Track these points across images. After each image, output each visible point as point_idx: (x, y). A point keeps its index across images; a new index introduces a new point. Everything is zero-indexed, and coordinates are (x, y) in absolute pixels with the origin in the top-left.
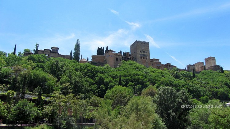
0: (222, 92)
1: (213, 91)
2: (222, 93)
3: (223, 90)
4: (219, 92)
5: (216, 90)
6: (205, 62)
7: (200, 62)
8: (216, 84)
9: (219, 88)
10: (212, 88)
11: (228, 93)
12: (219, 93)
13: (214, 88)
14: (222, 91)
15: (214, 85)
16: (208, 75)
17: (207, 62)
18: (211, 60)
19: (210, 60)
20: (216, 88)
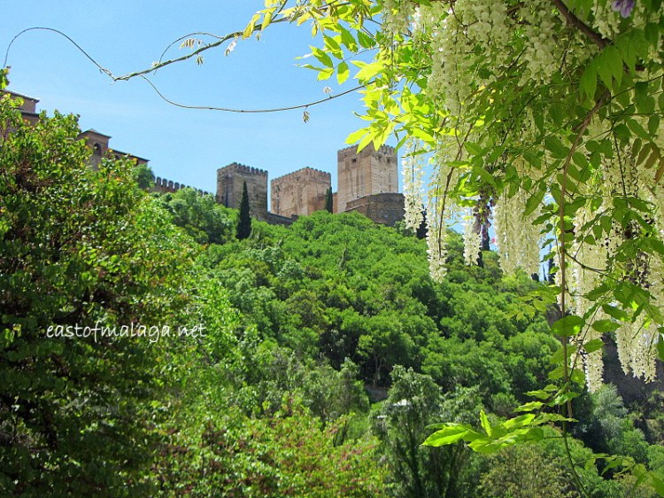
0: (388, 334)
1: (333, 326)
2: (384, 340)
3: (392, 324)
4: (365, 333)
5: (350, 317)
6: (340, 172)
7: (308, 170)
8: (364, 288)
9: (372, 311)
10: (335, 303)
11: (424, 343)
12: (365, 340)
13: (342, 307)
14: (386, 329)
15: (348, 292)
16: (333, 237)
17: (348, 169)
18: (374, 160)
19: (364, 162)
20: (359, 307)
